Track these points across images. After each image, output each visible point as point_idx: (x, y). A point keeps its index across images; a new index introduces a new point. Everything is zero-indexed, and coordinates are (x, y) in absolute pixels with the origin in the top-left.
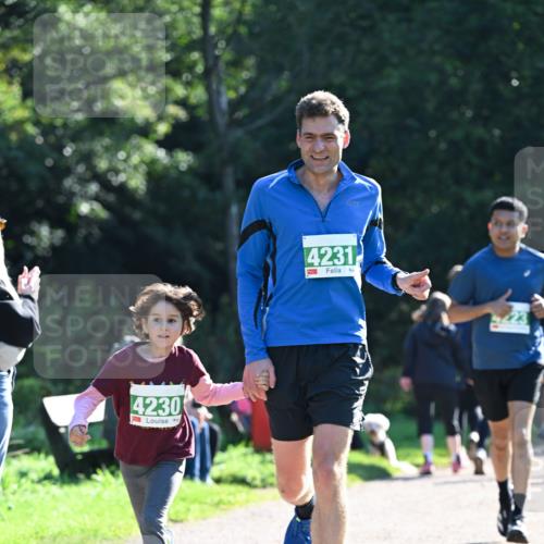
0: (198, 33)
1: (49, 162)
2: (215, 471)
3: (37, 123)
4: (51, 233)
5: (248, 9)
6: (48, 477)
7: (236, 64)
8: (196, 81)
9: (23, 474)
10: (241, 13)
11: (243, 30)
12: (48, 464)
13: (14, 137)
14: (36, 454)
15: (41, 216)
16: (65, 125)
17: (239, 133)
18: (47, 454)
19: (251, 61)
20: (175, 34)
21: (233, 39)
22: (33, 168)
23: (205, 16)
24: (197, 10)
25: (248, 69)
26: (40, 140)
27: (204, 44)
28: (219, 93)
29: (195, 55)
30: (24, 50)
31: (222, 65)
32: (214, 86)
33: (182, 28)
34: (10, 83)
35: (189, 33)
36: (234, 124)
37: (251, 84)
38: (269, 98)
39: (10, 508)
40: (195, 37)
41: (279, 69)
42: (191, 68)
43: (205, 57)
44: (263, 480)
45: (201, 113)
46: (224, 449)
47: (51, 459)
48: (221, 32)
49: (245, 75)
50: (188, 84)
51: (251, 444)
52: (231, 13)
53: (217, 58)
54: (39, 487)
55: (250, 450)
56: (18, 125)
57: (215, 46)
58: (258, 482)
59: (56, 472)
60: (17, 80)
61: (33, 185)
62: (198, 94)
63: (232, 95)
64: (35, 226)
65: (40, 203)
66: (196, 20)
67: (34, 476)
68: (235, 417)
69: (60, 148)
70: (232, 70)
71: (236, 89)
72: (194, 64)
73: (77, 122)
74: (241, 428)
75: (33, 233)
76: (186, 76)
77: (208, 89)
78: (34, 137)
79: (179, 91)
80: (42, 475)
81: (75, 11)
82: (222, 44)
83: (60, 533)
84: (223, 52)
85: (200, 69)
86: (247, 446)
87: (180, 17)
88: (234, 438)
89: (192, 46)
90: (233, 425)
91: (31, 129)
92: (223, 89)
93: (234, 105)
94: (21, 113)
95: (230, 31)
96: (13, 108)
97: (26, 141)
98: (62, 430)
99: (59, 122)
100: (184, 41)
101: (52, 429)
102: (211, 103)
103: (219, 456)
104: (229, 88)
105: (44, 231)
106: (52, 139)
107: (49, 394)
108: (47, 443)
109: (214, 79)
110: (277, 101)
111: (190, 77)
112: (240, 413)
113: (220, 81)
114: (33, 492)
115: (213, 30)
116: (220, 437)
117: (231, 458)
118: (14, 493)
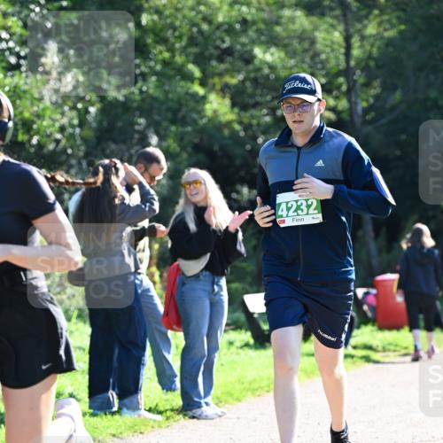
0: (343, 65)
1: (248, 147)
2: (353, 341)
3: (240, 123)
4: (250, 192)
5: (375, 50)
6: (247, 345)
7: (367, 85)
8: (342, 96)
9: (231, 343)
10: (370, 53)
11: (372, 64)
12: (246, 336)
13: (226, 132)
14: (239, 330)
15: (243, 181)
16: (258, 124)
17: (369, 129)
18: (246, 330)
19: (376, 83)
20: (329, 66)
21: (365, 69)
22: (238, 151)
23: (348, 54)
24: (343, 50)
25: (375, 88)
26: (242, 134)
27: (347, 73)
28: (356, 104)
29: (341, 80)
30: (233, 77)
31: (358, 85)
32: (353, 99)
33: (333, 63)
34: (224, 97)
35: (338, 65)
36: (365, 123)
37: (377, 97)
38: (388, 106)
39: (222, 365)
40: (341, 68)
41: (395, 88)
42: (338, 88)
43: (348, 81)
44: (384, 348)
45: (345, 116)
46: (358, 328)
47: (249, 334)
48: (358, 65)
49: (373, 92)
50: (337, 98)
51: (376, 324)
52: (364, 52)
53: (355, 81)
54: (241, 351)
55: (375, 328)
56: (229, 124)
57: (354, 74)
58: (380, 349)
59: (252, 341)
60: (228, 95)
61: (238, 162)
62: (343, 104)
63: (365, 104)
64: (238, 187)
65: (242, 173)
66: (342, 58)
67: (238, 344)
68: (365, 308)
69: (255, 138)
70: (365, 89)
71: (367, 101)
72: (340, 85)
73: (266, 122)
74: (370, 314)
75: (238, 192)
76: (335, 93)
77: (349, 101)
78: (238, 132)
79: (332, 102)
80: (243, 343)
81: (265, 52)
82: (358, 72)
83: (254, 380)
84: (359, 77)
85: (344, 88)
86: (373, 325)
87: (332, 55)
88: (365, 320)
89: (339, 74)
90: (364, 313)
91: (237, 127)
92: (359, 101)
93: (366, 111)
94: (231, 116)
95: (363, 64)
96: (226, 113)
97: (234, 134)
98: (256, 316)
99: (254, 122)
100: (334, 71)
101: (249, 315)
102: (351, 110)
103: (355, 332)
104: (363, 100)
105: (245, 190)
106: (250, 133)
107: (248, 293)
108: (246, 323)
109: (353, 95)
110: (393, 108)
111: (338, 94)
112: (369, 305)
113: (357, 96)
114: (238, 354)
115: (352, 63)
116: (356, 320)
117: (362, 334)
118: (225, 355)
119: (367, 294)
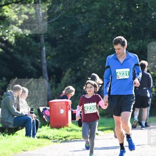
7: (45, 1)
37: (50, 7)
46: (41, 127)
51: (50, 125)
58: (52, 138)
68: (44, 117)
90: (44, 119)
103: (39, 130)
119: (45, 109)
